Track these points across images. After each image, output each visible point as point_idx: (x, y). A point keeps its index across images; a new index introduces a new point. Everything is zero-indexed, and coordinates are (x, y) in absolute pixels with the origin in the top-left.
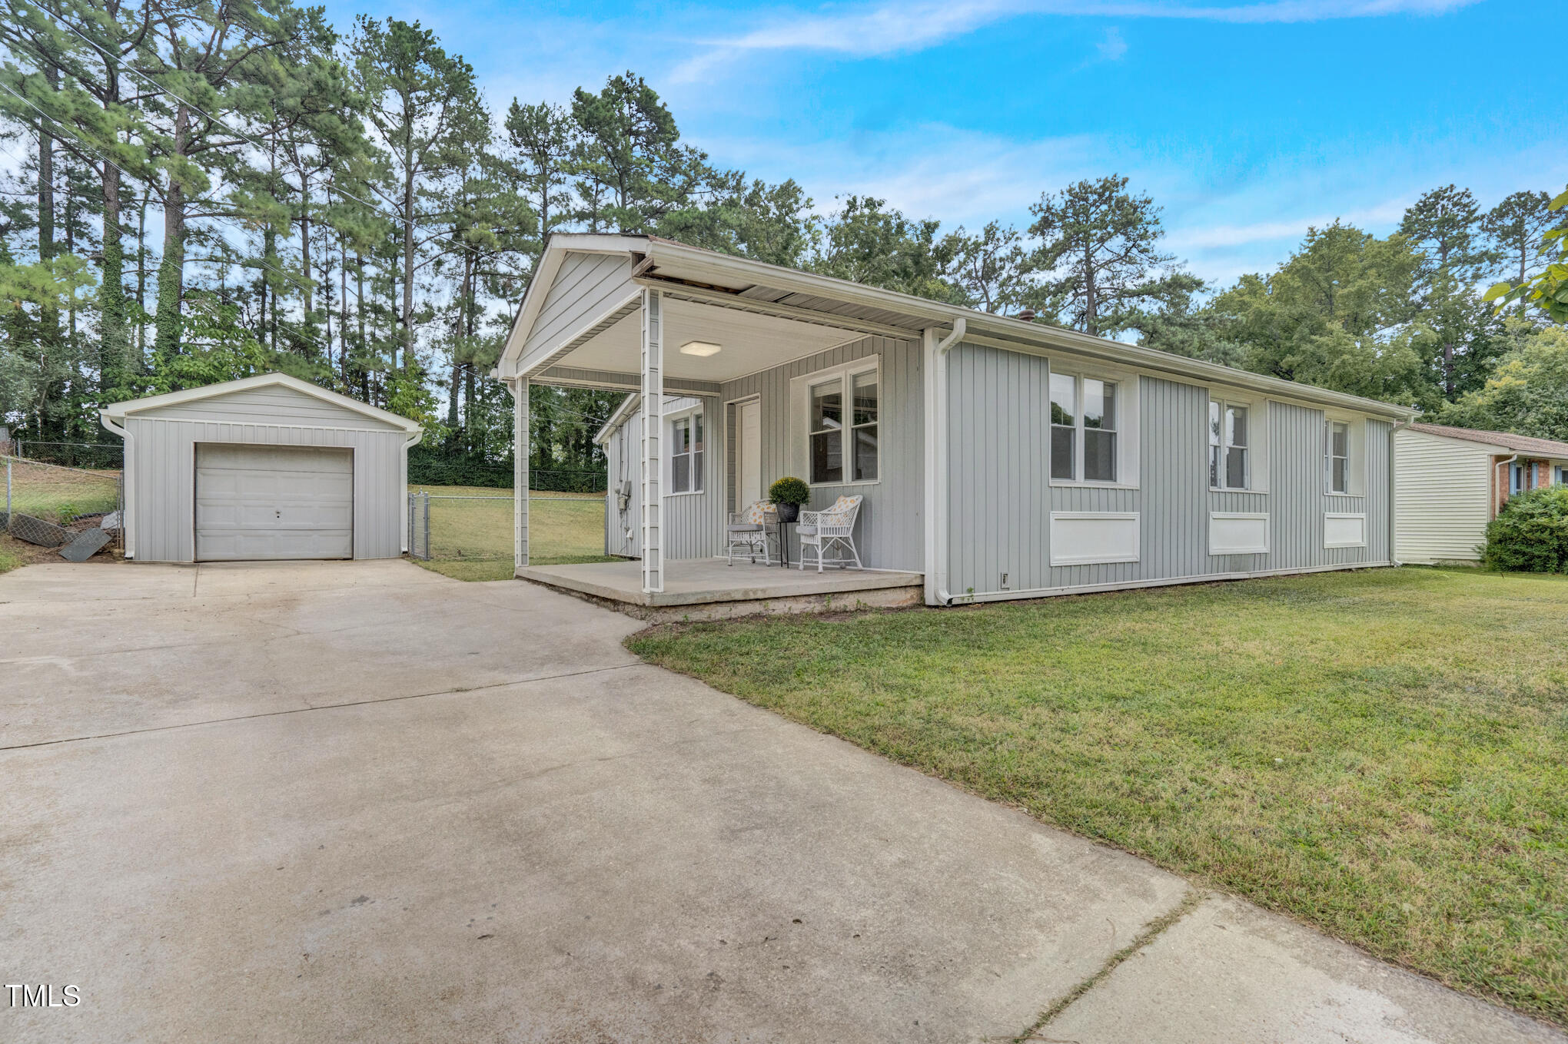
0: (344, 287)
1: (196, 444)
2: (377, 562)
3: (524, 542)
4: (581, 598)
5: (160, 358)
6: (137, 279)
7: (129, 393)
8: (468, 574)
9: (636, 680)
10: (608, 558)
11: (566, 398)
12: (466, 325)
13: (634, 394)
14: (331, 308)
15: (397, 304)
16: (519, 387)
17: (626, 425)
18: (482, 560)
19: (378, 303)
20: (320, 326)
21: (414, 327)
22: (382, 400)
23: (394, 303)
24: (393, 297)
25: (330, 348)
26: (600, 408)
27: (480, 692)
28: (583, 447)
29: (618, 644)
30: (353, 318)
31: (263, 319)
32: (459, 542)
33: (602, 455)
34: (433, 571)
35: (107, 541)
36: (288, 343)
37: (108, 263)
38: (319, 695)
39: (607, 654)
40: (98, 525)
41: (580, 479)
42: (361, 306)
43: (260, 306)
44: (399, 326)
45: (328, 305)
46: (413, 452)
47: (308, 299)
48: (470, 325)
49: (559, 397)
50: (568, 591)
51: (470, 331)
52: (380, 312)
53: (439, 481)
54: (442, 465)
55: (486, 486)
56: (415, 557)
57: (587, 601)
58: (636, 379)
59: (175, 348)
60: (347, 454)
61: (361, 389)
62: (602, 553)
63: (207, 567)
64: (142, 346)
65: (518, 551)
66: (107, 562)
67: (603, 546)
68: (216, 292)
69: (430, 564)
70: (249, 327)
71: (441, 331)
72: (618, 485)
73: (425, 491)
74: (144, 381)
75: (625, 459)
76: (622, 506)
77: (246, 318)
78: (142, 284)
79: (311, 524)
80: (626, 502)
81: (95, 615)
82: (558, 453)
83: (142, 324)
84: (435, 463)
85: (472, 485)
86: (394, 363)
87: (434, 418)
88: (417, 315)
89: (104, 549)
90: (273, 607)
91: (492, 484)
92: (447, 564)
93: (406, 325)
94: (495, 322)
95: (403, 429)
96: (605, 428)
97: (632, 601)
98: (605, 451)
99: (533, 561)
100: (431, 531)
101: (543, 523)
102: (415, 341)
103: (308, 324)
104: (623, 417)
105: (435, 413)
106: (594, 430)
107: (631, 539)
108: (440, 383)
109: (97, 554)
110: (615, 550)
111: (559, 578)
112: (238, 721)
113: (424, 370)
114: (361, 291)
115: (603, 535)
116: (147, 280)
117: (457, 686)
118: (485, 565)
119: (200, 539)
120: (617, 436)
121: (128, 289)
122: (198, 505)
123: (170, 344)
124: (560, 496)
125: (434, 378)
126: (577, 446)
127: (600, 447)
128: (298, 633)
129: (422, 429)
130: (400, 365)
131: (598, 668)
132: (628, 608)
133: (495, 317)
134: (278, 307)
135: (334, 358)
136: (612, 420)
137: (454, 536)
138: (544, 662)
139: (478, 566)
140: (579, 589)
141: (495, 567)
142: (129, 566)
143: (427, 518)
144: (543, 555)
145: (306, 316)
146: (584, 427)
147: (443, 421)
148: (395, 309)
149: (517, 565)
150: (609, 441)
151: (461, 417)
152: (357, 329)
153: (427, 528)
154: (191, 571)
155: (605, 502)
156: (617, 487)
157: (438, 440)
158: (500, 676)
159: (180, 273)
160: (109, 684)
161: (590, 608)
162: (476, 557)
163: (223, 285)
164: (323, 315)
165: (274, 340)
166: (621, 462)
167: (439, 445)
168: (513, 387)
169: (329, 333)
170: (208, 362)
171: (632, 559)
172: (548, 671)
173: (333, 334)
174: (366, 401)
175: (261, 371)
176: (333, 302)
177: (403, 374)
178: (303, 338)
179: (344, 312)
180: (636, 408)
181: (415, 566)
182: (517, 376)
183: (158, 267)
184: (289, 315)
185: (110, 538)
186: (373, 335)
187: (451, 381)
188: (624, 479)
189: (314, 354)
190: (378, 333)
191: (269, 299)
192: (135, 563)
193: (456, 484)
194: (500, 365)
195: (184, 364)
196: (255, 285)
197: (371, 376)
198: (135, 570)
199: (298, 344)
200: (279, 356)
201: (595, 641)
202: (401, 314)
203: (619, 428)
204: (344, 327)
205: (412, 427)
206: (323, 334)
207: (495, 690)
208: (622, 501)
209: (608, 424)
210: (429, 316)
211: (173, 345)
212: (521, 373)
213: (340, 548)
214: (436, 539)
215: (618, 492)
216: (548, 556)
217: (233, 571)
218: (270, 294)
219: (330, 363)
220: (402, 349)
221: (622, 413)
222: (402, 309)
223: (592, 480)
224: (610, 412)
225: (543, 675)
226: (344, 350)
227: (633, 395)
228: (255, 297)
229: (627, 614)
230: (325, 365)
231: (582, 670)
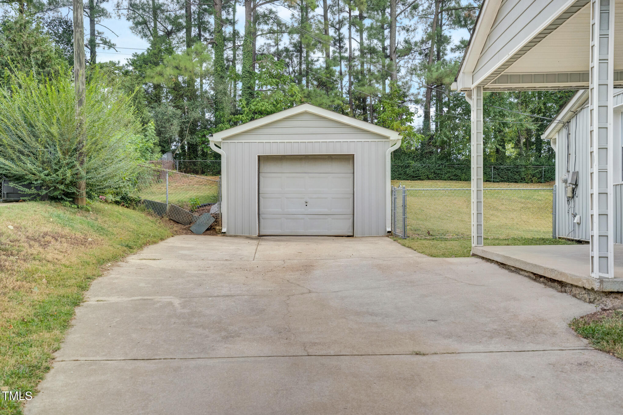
0: (350, 38)
1: (259, 156)
2: (371, 239)
3: (479, 225)
4: (529, 277)
5: (244, 102)
6: (232, 52)
7: (228, 126)
8: (434, 251)
9: (583, 365)
10: (556, 240)
11: (518, 103)
12: (436, 53)
13: (583, 91)
14: (342, 54)
15: (386, 45)
16: (474, 96)
17: (573, 122)
18: (446, 240)
19: (372, 45)
20: (334, 68)
21: (397, 61)
22: (376, 118)
23: (383, 44)
24: (382, 41)
25: (341, 83)
26: (549, 109)
27: (436, 358)
28: (533, 144)
29: (565, 325)
30: (356, 60)
31: (300, 69)
32: (429, 225)
33: (551, 150)
34: (408, 247)
35: (213, 221)
36: (315, 83)
37: (217, 45)
38: (315, 344)
39: (554, 334)
40: (209, 211)
41: (530, 172)
42: (361, 51)
43: (299, 60)
44: (387, 61)
45: (340, 53)
46: (396, 155)
47: (327, 50)
48: (439, 52)
49: (511, 103)
50: (517, 270)
51: (439, 58)
52: (374, 53)
53: (416, 177)
54: (418, 164)
55: (451, 180)
56: (396, 236)
57: (535, 280)
58: (585, 76)
59: (251, 95)
60: (349, 159)
61: (362, 111)
62: (550, 236)
63: (265, 240)
64: (235, 96)
65: (474, 233)
66: (213, 235)
67: (551, 230)
68: (274, 54)
69: (406, 242)
70: (293, 76)
71: (418, 60)
72: (564, 176)
73: (404, 185)
74: (237, 119)
75: (572, 151)
76: (570, 194)
77: (291, 69)
78: (234, 56)
79: (326, 211)
80: (573, 190)
81: (200, 270)
82: (510, 150)
83: (235, 81)
84: (413, 163)
85: (441, 179)
86: (384, 89)
87: (411, 128)
88: (401, 51)
89: (211, 226)
90: (297, 270)
91: (457, 178)
92: (420, 242)
93: (391, 60)
94: (458, 48)
95: (387, 138)
96: (553, 125)
97: (580, 284)
98: (552, 146)
99: (488, 241)
100: (408, 215)
101: (497, 210)
102: (399, 71)
103: (327, 68)
104: (570, 113)
105: (413, 124)
106: (543, 128)
107: (579, 224)
108: (417, 102)
109: (208, 230)
110: (563, 233)
111: (508, 258)
112: (260, 359)
113: (404, 93)
114: (361, 38)
115: (551, 220)
116: (237, 53)
117: (417, 349)
118: (448, 243)
119: (261, 220)
120: (564, 132)
121: (228, 60)
122: (261, 198)
123: (250, 93)
124: (513, 186)
125: (412, 98)
126: (528, 144)
127: (549, 143)
128: (310, 292)
129: (401, 137)
130: (388, 90)
131: (544, 348)
132: (576, 291)
133: (458, 43)
134: (310, 59)
135: (344, 91)
136: (560, 117)
137: (426, 220)
138: (493, 335)
139: (442, 244)
140: (528, 269)
141: (454, 245)
142: (224, 237)
143: (404, 206)
144: (497, 236)
145: (326, 62)
146: (533, 127)
147: (419, 130)
148: (384, 49)
149: (473, 245)
150: (556, 136)
151: (433, 127)
152: (359, 67)
153: (404, 213)
154: (255, 242)
155: (553, 191)
156: (564, 177)
157: (416, 145)
158: (454, 345)
159: (254, 45)
160: (195, 320)
161: (538, 287)
162: (442, 237)
163: (278, 49)
164: (337, 61)
165: (307, 83)
166: (569, 154)
167: (416, 149)
168: (470, 96)
169: (341, 73)
170: (270, 102)
171: (579, 242)
172: (495, 345)
173: (343, 73)
174: (365, 120)
175: (299, 103)
176: (343, 50)
177: (390, 97)
178: (324, 79)
179: (350, 56)
180: (585, 102)
181: (395, 243)
182: (473, 86)
183: (242, 42)
184: (316, 63)
185: (214, 220)
186: (369, 70)
187: (425, 99)
188: (572, 170)
189: (332, 89)
190: (372, 68)
191: (304, 54)
192: (227, 236)
193: (429, 179)
194: (459, 79)
195: (257, 104)
196: (295, 46)
197: (368, 101)
198: (226, 241)
199: (322, 84)
200: (310, 92)
201: (542, 320)
202: (388, 52)
203: (566, 124)
204: (350, 67)
205: (394, 136)
206: (337, 73)
207: (448, 357)
208: (570, 189)
209: (556, 121)
210: (408, 50)
211: (251, 93)
212: (476, 83)
213: (344, 227)
214: (412, 222)
215: (565, 181)
216: (501, 237)
217: (279, 243)
218: (305, 50)
219: (342, 94)
220: (389, 78)
221: (570, 111)
222: (389, 48)
223: (541, 172)
224: (558, 112)
225: (491, 348)
226: (351, 84)
227: (581, 92)
228: (296, 54)
229: (574, 296)
230: (338, 96)
231: (529, 348)
